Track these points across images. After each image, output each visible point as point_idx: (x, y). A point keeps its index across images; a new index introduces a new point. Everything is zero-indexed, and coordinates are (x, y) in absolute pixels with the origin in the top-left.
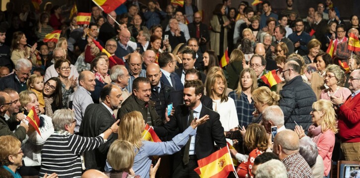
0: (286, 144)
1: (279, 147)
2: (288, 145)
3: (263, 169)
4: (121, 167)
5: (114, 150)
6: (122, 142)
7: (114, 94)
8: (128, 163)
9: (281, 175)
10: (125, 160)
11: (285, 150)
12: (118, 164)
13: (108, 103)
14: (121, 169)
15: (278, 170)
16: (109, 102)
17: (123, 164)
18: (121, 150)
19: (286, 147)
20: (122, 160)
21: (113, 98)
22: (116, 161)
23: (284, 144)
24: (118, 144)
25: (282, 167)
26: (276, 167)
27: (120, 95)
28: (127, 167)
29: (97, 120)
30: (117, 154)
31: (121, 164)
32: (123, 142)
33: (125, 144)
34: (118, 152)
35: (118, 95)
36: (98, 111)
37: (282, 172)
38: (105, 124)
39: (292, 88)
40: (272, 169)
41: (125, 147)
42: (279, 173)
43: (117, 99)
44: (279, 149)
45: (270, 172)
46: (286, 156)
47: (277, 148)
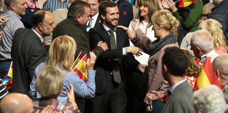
0: (224, 69)
1: (217, 72)
2: (227, 70)
3: (199, 95)
4: (49, 93)
5: (42, 75)
6: (50, 68)
7: (47, 22)
8: (57, 89)
9: (218, 100)
10: (54, 85)
11: (223, 76)
12: (47, 89)
13: (41, 31)
14: (50, 95)
15: (215, 96)
16: (42, 29)
17: (52, 90)
18: (49, 76)
19: (225, 72)
20: (51, 85)
21: (46, 26)
22: (44, 87)
23: (222, 69)
24: (47, 70)
25: (219, 92)
26: (212, 93)
27: (53, 23)
28: (56, 93)
29: (27, 48)
30: (45, 79)
31: (50, 90)
32: (52, 68)
33: (53, 70)
34: (47, 77)
35: (51, 22)
36: (28, 39)
37: (219, 98)
38: (37, 54)
39: (222, 11)
40: (208, 95)
41: (54, 73)
42: (215, 99)
43: (49, 26)
44: (217, 75)
45: (206, 99)
46: (225, 81)
47: (215, 73)
